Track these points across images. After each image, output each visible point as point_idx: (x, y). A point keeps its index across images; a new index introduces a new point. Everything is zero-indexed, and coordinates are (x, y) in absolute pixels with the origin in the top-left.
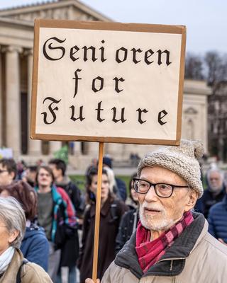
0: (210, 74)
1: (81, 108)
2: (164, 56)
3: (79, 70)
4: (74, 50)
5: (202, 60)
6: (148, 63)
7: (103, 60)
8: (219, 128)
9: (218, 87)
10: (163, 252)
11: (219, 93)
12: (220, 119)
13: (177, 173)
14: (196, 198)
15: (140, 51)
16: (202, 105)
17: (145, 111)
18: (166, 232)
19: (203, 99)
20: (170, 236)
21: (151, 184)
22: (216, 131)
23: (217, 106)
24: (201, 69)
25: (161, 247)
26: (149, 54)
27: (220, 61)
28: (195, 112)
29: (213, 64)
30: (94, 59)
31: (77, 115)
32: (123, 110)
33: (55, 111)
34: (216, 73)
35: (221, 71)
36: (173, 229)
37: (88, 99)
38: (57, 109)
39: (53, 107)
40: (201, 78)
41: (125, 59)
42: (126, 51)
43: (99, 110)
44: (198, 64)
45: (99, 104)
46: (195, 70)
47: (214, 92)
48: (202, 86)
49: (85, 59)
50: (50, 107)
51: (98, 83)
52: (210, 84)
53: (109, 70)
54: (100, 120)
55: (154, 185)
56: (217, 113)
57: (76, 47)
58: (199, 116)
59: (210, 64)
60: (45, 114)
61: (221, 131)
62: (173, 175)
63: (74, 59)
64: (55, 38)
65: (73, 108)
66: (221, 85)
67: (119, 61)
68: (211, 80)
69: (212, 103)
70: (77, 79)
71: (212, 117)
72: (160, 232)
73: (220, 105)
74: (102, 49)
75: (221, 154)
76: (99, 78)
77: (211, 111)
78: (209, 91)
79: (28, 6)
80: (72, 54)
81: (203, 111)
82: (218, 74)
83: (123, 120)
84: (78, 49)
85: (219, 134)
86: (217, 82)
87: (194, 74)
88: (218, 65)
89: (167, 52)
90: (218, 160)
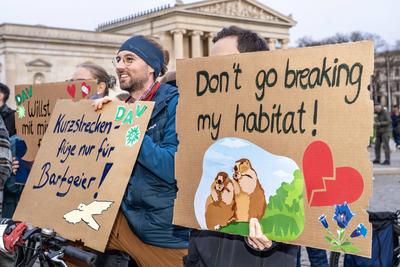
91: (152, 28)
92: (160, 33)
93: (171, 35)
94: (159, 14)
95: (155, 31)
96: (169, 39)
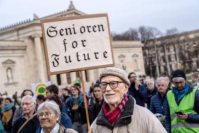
0: (142, 37)
1: (69, 57)
2: (101, 27)
3: (65, 40)
4: (61, 31)
5: (138, 31)
6: (95, 31)
7: (75, 33)
8: (149, 62)
9: (147, 43)
10: (119, 115)
11: (147, 46)
12: (149, 58)
13: (118, 76)
14: (128, 87)
15: (90, 27)
16: (140, 52)
17: (98, 53)
18: (119, 105)
19: (140, 49)
20: (121, 107)
21: (107, 83)
22: (148, 63)
23: (147, 52)
24: (137, 36)
25: (118, 112)
26: (94, 27)
27: (146, 30)
28: (137, 56)
29: (143, 32)
30: (71, 34)
31: (68, 60)
32: (88, 54)
33: (58, 60)
34: (145, 36)
35: (147, 35)
36: (122, 103)
37: (71, 52)
38: (58, 59)
39: (56, 59)
40: (138, 40)
41: (85, 31)
42: (84, 27)
43: (77, 56)
44: (136, 33)
45: (77, 53)
46: (135, 36)
47: (145, 45)
48: (139, 43)
49: (67, 34)
50: (55, 59)
51: (75, 44)
52: (143, 42)
53: (78, 37)
54: (79, 61)
55: (109, 84)
56: (147, 55)
57: (62, 29)
58: (139, 57)
59: (141, 33)
60: (53, 62)
61: (151, 63)
62: (117, 77)
63: (62, 35)
64: (51, 27)
65: (65, 57)
66: (148, 42)
67: (82, 33)
68: (143, 40)
69: (145, 51)
70: (65, 44)
71: (145, 57)
72: (116, 106)
73: (148, 51)
74: (74, 28)
75: (151, 74)
76: (75, 42)
77: (144, 54)
78: (143, 45)
79: (53, 15)
80: (60, 33)
81: (141, 55)
82: (146, 37)
83: (89, 59)
84: (63, 30)
85: (149, 65)
86: (146, 40)
87: (134, 38)
88: (145, 33)
89: (102, 25)
90: (151, 77)
91: (18, 35)
92: (24, 38)
93: (32, 39)
94: (23, 25)
95: (20, 36)
96: (30, 41)
